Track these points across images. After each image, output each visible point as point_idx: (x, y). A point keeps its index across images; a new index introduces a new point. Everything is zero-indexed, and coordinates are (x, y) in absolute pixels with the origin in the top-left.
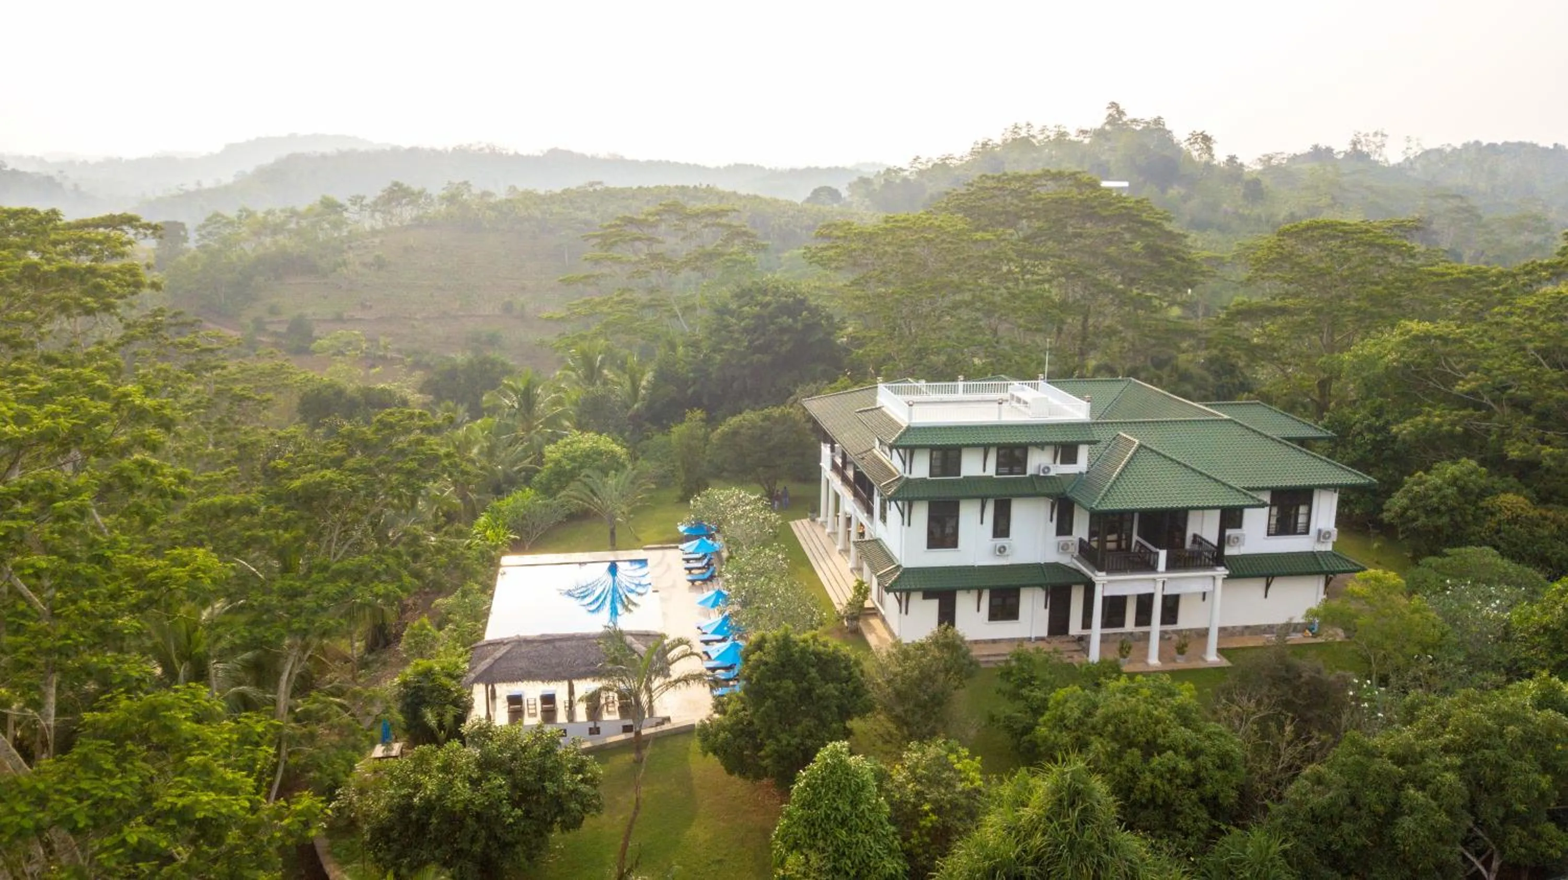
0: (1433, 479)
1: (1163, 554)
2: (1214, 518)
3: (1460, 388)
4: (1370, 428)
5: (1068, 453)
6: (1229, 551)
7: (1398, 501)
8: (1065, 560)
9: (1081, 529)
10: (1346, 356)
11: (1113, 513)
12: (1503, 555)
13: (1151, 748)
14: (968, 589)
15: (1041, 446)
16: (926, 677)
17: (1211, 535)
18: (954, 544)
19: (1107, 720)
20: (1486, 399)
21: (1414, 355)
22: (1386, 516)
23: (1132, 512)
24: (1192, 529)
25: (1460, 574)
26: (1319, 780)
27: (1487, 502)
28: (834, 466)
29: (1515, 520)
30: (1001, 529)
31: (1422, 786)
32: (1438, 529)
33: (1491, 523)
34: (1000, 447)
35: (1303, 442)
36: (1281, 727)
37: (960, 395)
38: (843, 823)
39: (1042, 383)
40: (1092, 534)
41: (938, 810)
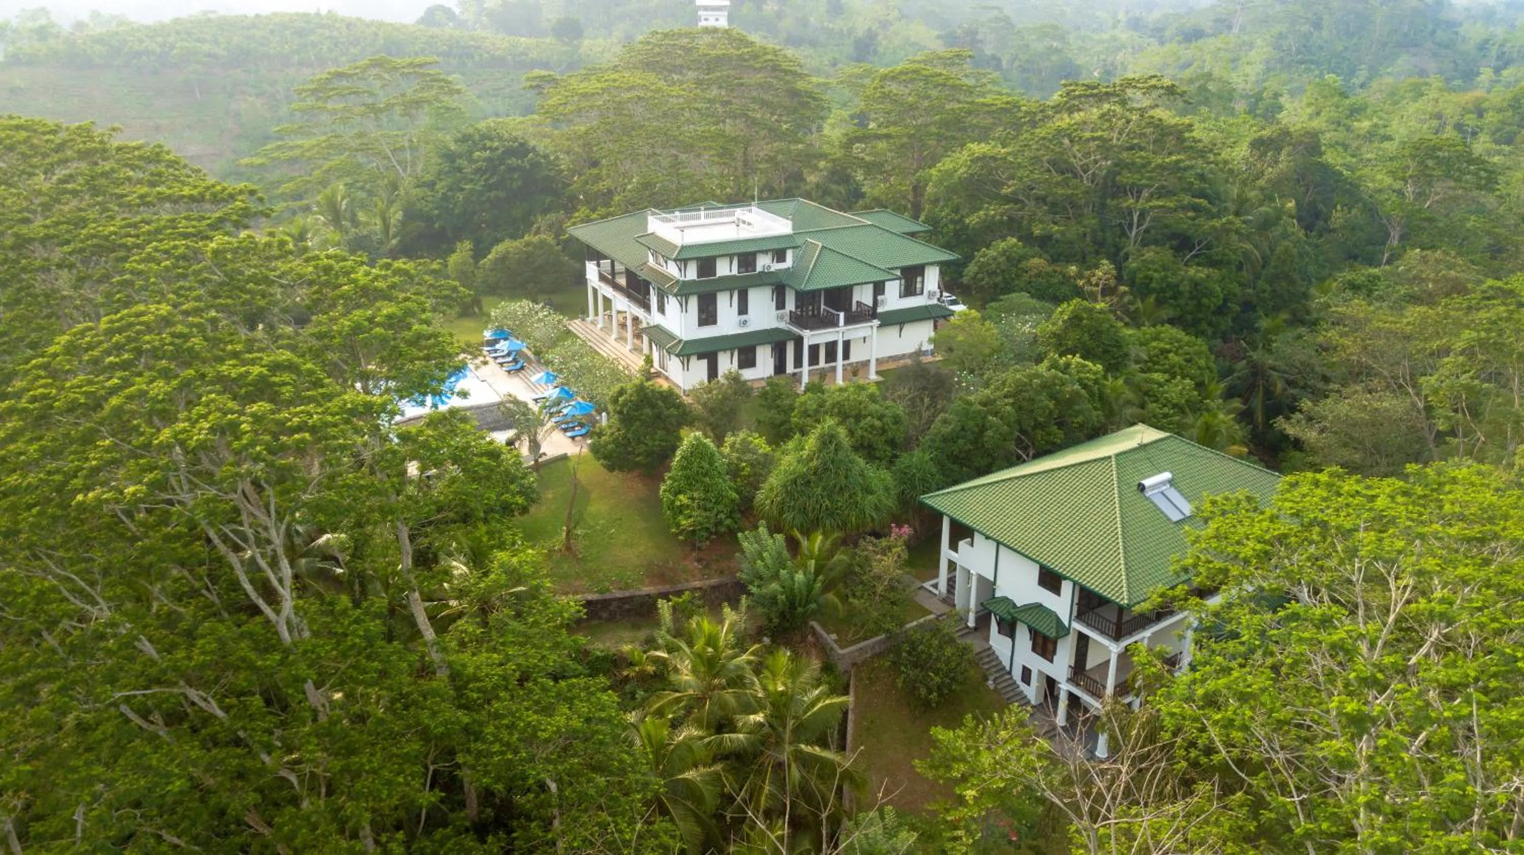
0: (992, 253)
1: (842, 315)
2: (870, 289)
3: (1006, 191)
4: (952, 221)
5: (780, 256)
6: (880, 310)
7: (972, 268)
8: (783, 325)
9: (790, 305)
10: (933, 171)
11: (809, 292)
12: (1032, 297)
13: (858, 418)
14: (725, 350)
15: (765, 252)
16: (725, 398)
17: (868, 300)
18: (714, 322)
19: (833, 406)
20: (1021, 197)
21: (976, 168)
22: (965, 280)
23: (819, 291)
24: (856, 298)
25: (1009, 311)
26: (945, 422)
27: (1023, 265)
28: (602, 278)
29: (1038, 275)
30: (743, 309)
31: (996, 414)
32: (996, 285)
33: (1026, 277)
34: (740, 255)
35: (913, 235)
36: (922, 400)
37: (703, 221)
38: (706, 475)
39: (754, 209)
40: (797, 307)
41: (752, 465)
